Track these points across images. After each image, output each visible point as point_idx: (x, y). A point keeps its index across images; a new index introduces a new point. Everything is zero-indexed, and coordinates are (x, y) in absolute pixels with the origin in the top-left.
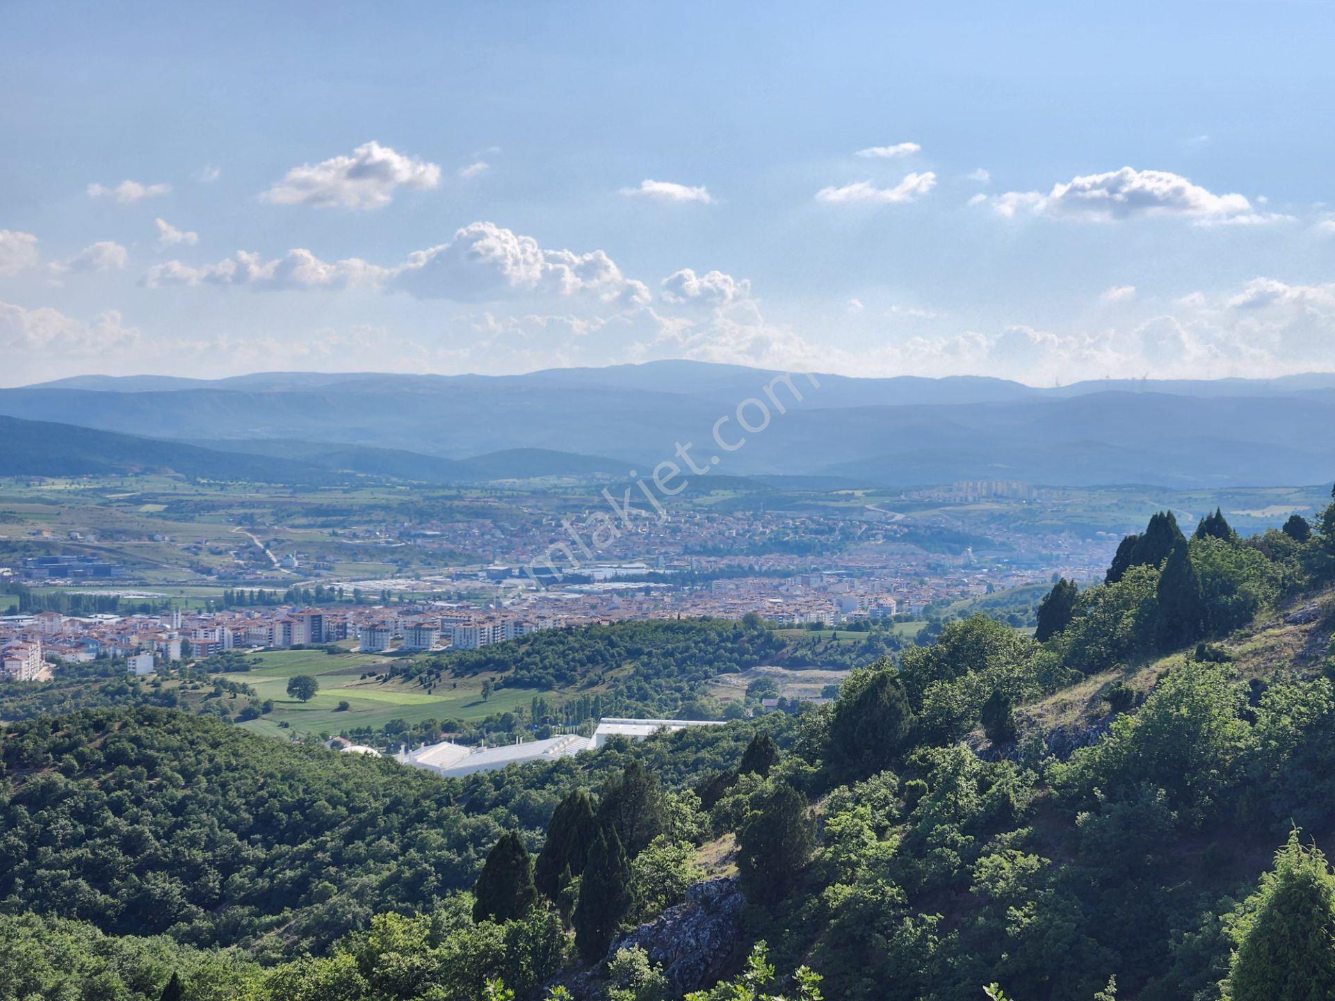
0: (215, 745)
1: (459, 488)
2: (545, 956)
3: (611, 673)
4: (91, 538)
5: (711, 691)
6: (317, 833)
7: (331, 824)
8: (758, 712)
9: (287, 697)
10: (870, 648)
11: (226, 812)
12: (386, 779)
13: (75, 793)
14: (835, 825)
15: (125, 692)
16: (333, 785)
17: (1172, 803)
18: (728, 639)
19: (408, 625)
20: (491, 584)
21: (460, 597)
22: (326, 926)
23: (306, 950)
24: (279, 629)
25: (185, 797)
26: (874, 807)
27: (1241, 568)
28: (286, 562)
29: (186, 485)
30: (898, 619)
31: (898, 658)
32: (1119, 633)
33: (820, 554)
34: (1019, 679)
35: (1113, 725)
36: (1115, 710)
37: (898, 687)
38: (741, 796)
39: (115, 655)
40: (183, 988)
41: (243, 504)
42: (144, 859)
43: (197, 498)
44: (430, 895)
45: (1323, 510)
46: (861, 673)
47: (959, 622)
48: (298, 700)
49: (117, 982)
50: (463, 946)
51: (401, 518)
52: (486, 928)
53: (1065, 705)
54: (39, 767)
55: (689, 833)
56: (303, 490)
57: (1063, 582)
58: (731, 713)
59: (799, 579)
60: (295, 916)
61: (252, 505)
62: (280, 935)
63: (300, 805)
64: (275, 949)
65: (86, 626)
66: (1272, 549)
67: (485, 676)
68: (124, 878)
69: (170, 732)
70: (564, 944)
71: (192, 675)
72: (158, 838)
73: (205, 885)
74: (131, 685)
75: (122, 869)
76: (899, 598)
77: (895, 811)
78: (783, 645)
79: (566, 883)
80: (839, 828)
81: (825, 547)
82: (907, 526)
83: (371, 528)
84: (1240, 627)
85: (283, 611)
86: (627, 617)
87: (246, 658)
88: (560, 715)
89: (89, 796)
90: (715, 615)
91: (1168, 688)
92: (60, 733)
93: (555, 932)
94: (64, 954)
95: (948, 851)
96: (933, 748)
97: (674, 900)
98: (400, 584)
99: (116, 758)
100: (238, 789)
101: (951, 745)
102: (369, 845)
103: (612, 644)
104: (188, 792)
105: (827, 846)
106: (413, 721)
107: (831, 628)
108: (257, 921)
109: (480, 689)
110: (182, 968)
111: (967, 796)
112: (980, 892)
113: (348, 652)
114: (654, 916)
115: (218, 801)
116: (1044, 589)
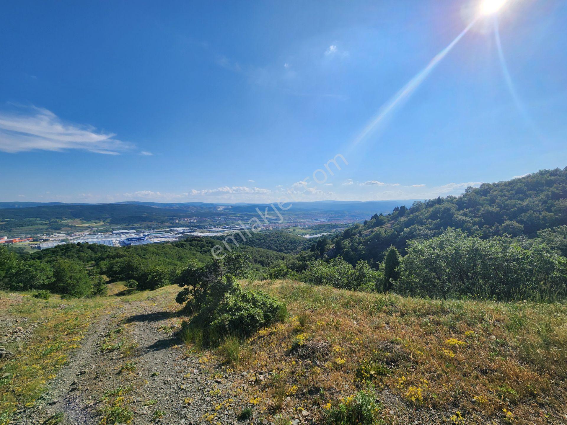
0: (287, 235)
1: (308, 212)
2: (317, 255)
3: (322, 229)
5: (332, 230)
7: (297, 243)
8: (336, 232)
9: (293, 231)
10: (347, 226)
12: (302, 239)
13: (275, 240)
14: (344, 243)
16: (297, 239)
17: (378, 241)
18: (334, 226)
19: (304, 224)
20: (312, 221)
21: (309, 222)
22: (297, 252)
23: (295, 254)
24: (292, 225)
25: (284, 240)
26: (348, 241)
27: (384, 219)
28: (293, 219)
30: (350, 224)
31: (350, 227)
32: (372, 225)
34: (362, 229)
35: (372, 234)
36: (372, 232)
37: (350, 230)
38: (335, 240)
39: (278, 227)
40: (284, 257)
42: (281, 246)
44: (306, 249)
46: (346, 229)
47: (356, 224)
49: (279, 257)
50: (310, 254)
51: (303, 215)
52: (312, 252)
53: (367, 232)
54: (271, 237)
55: (330, 244)
56: (295, 212)
57: (366, 220)
58: (334, 232)
59: (340, 220)
60: (294, 251)
63: (294, 241)
64: (292, 254)
65: (275, 225)
66: (387, 217)
69: (283, 234)
70: (319, 254)
71: (285, 229)
72: (282, 244)
73: (286, 248)
74: (279, 230)
75: (279, 246)
76: (350, 222)
77: (350, 242)
78: (339, 226)
79: (319, 248)
81: (343, 217)
82: (351, 215)
83: (300, 216)
84: (384, 224)
85: (293, 223)
86: (324, 224)
87: (289, 228)
88: (318, 233)
90: (332, 223)
91: (377, 230)
92: (273, 234)
94: (274, 254)
95: (355, 246)
96: (354, 236)
97: (329, 250)
98: (303, 221)
99: (278, 237)
100: (289, 239)
103: (323, 226)
105: (344, 245)
106: (304, 233)
107: (343, 225)
108: (291, 251)
109: (311, 230)
110: (284, 255)
111: (357, 241)
112: (359, 250)
113: (299, 227)
114: (327, 252)
115: (287, 240)
116: (364, 221)
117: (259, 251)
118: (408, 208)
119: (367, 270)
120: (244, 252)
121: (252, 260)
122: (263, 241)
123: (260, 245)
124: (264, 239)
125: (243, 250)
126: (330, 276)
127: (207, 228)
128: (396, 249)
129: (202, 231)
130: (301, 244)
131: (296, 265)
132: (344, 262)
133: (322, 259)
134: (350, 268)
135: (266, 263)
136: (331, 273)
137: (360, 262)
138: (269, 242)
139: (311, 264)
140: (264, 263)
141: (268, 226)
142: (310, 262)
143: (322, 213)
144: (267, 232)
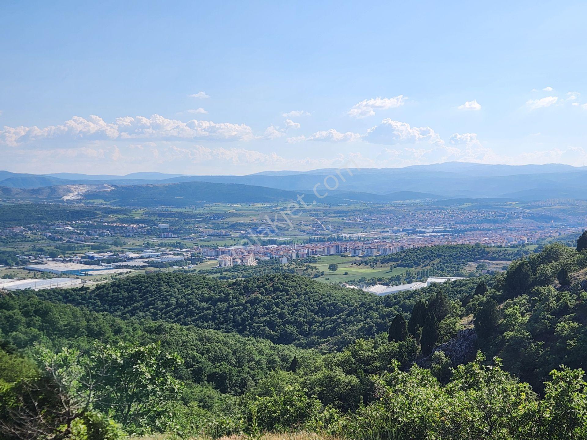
0: (306, 285)
1: (383, 204)
2: (411, 352)
3: (432, 262)
5: (465, 268)
6: (338, 313)
7: (342, 310)
8: (480, 275)
9: (328, 270)
10: (518, 254)
11: (310, 306)
12: (359, 296)
13: (264, 300)
15: (279, 269)
16: (343, 298)
18: (470, 251)
19: (367, 247)
20: (393, 234)
21: (383, 238)
22: (341, 342)
23: (334, 350)
24: (326, 249)
25: (298, 302)
26: (520, 306)
28: (328, 228)
30: (528, 244)
31: (528, 257)
33: (501, 223)
34: (571, 264)
37: (528, 266)
38: (475, 302)
39: (276, 258)
40: (298, 361)
41: (314, 210)
42: (285, 321)
44: (374, 333)
46: (515, 262)
47: (549, 245)
48: (331, 271)
49: (277, 359)
50: (385, 349)
51: (364, 214)
52: (392, 344)
54: (253, 292)
55: (458, 314)
56: (333, 205)
58: (471, 275)
59: (494, 231)
60: (332, 339)
61: (317, 210)
62: (327, 345)
63: (333, 304)
64: (325, 349)
65: (267, 249)
67: (391, 263)
68: (279, 327)
69: (293, 281)
70: (417, 349)
71: (299, 264)
72: (289, 314)
74: (281, 267)
75: (279, 324)
76: (528, 237)
77: (527, 308)
78: (489, 253)
79: (418, 329)
80: (508, 313)
81: (502, 221)
82: (531, 214)
83: (355, 217)
85: (327, 243)
86: (437, 244)
87: (316, 258)
88: (415, 276)
89: (268, 301)
90: (466, 243)
92: (260, 282)
93: (414, 345)
94: (262, 350)
95: (546, 321)
96: (541, 287)
97: (453, 336)
98: (364, 235)
99: (276, 290)
100: (314, 299)
101: (546, 286)
102: (354, 317)
103: (432, 253)
104: (299, 300)
105: (505, 319)
106: (368, 278)
107: (505, 247)
108: (320, 341)
109: (390, 268)
110: (297, 355)
111: (553, 303)
112: (557, 335)
113: (347, 256)
114: (447, 341)
115: (307, 303)
116: (579, 234)
117: (209, 340)
119: (582, 403)
120: (155, 341)
121: (185, 371)
122: (222, 306)
123: (214, 319)
124: (226, 300)
125: (154, 336)
126: (453, 422)
127: (24, 262)
129: (9, 272)
130: (356, 316)
131: (336, 389)
132: (505, 375)
133: (425, 367)
134: (524, 396)
135: (234, 381)
136: (458, 410)
137: (559, 374)
138: (245, 309)
139: (389, 383)
140: (227, 382)
141: (241, 253)
142: (383, 377)
143: (430, 208)
144: (237, 275)
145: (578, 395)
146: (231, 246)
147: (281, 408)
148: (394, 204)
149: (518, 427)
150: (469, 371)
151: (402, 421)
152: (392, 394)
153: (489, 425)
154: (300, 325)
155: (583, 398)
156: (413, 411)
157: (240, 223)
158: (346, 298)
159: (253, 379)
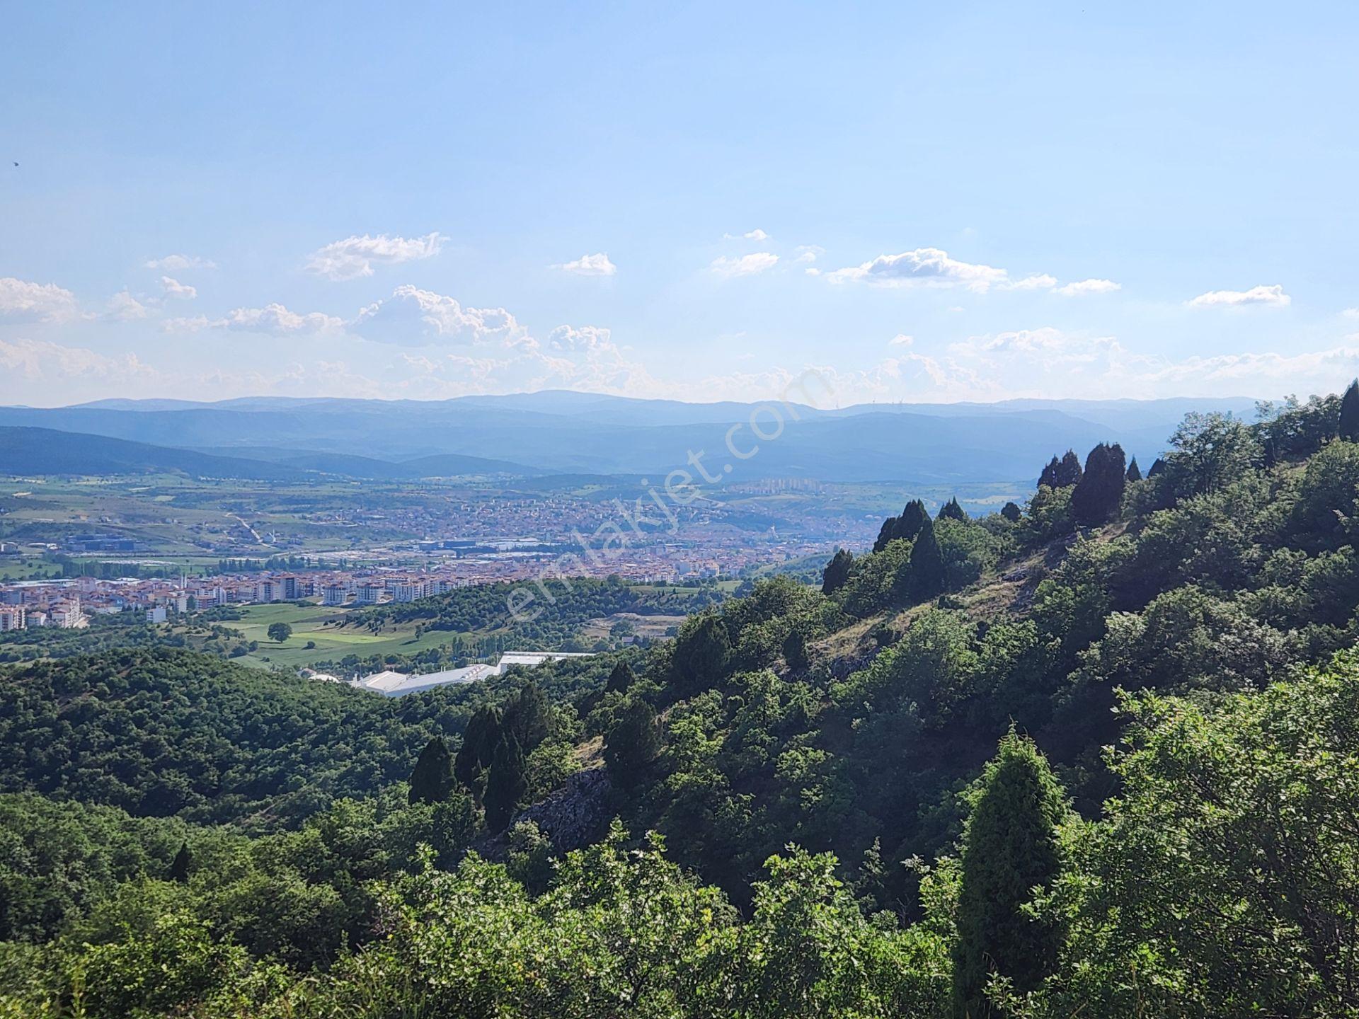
0: (213, 675)
1: (399, 483)
2: (462, 828)
3: (511, 619)
4: (118, 521)
5: (584, 631)
6: (291, 739)
7: (302, 733)
8: (618, 646)
9: (268, 639)
10: (698, 601)
11: (222, 725)
12: (343, 699)
13: (107, 712)
14: (676, 729)
15: (145, 636)
16: (303, 704)
17: (921, 712)
18: (597, 593)
19: (360, 584)
20: (423, 554)
21: (400, 564)
22: (298, 808)
23: (281, 826)
24: (261, 588)
25: (191, 714)
26: (704, 716)
27: (971, 541)
28: (267, 539)
29: (189, 481)
30: (721, 578)
31: (721, 607)
32: (883, 589)
34: (810, 622)
35: (878, 656)
36: (879, 646)
37: (722, 628)
38: (607, 708)
39: (136, 609)
40: (191, 855)
41: (233, 496)
42: (160, 760)
43: (199, 491)
44: (376, 784)
45: (1030, 499)
46: (694, 617)
47: (766, 581)
48: (276, 641)
49: (140, 852)
50: (401, 821)
51: (354, 506)
52: (418, 808)
53: (844, 641)
54: (79, 693)
55: (569, 736)
56: (279, 485)
57: (842, 552)
58: (599, 647)
59: (648, 549)
60: (275, 801)
61: (241, 496)
62: (262, 815)
63: (278, 719)
64: (259, 826)
65: (114, 587)
66: (994, 527)
67: (419, 622)
68: (145, 774)
69: (179, 666)
70: (477, 819)
71: (195, 623)
72: (170, 744)
73: (207, 779)
74: (150, 630)
75: (143, 768)
76: (722, 563)
77: (719, 719)
78: (637, 597)
79: (478, 773)
80: (679, 732)
82: (727, 511)
83: (332, 513)
84: (971, 584)
85: (265, 575)
86: (523, 577)
87: (237, 610)
88: (473, 650)
89: (117, 713)
90: (587, 576)
91: (918, 628)
92: (95, 667)
93: (470, 810)
94: (100, 831)
95: (758, 748)
96: (747, 672)
97: (558, 786)
98: (355, 555)
99: (137, 685)
100: (231, 707)
101: (760, 670)
102: (330, 748)
104: (193, 710)
105: (671, 745)
106: (363, 656)
107: (671, 585)
108: (246, 805)
109: (413, 633)
110: (189, 840)
111: (772, 707)
112: (782, 777)
113: (314, 605)
114: (543, 798)
115: (216, 717)
116: (828, 557)
118: (1144, 467)
119: (831, 926)
124: (7, 712)
126: (553, 981)
128: (1040, 761)
130: (334, 745)
131: (285, 917)
132: (670, 870)
133: (493, 859)
134: (708, 916)
135: (27, 910)
136: (564, 953)
137: (784, 865)
138: (59, 733)
139: (410, 900)
140: (10, 912)
141: (46, 597)
142: (396, 884)
143: (508, 495)
144: (38, 651)
145: (822, 908)
146: (22, 579)
147: (145, 970)
148: (424, 483)
149: (694, 987)
150: (594, 866)
151: (437, 986)
152: (415, 924)
153: (633, 985)
154: (196, 770)
155: (832, 916)
156: (463, 960)
157: (43, 524)
158: (311, 705)
159: (77, 904)
